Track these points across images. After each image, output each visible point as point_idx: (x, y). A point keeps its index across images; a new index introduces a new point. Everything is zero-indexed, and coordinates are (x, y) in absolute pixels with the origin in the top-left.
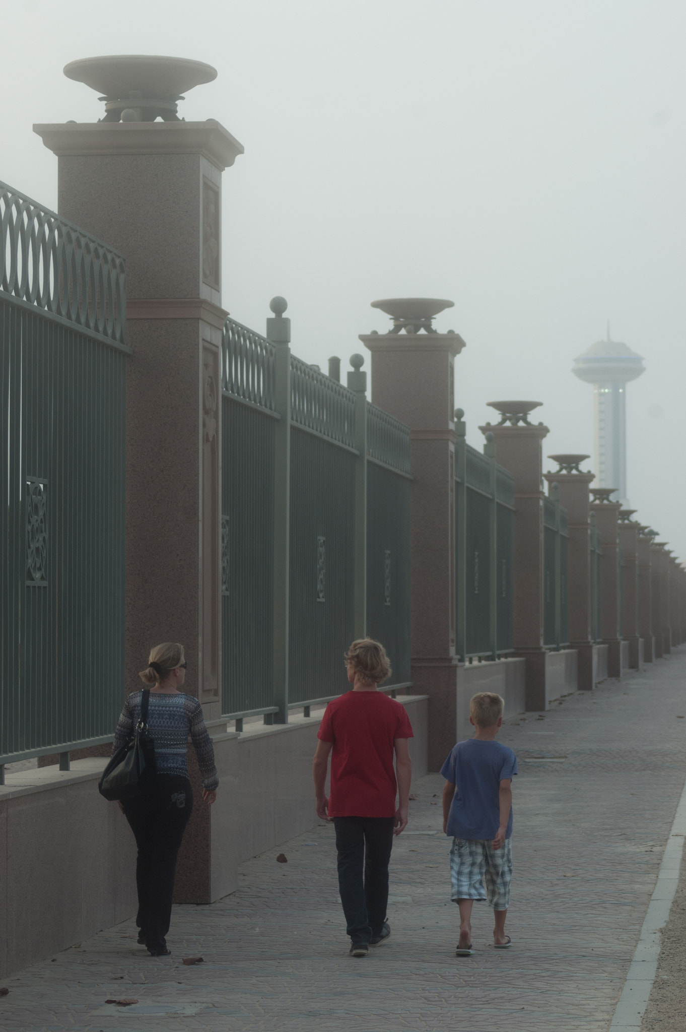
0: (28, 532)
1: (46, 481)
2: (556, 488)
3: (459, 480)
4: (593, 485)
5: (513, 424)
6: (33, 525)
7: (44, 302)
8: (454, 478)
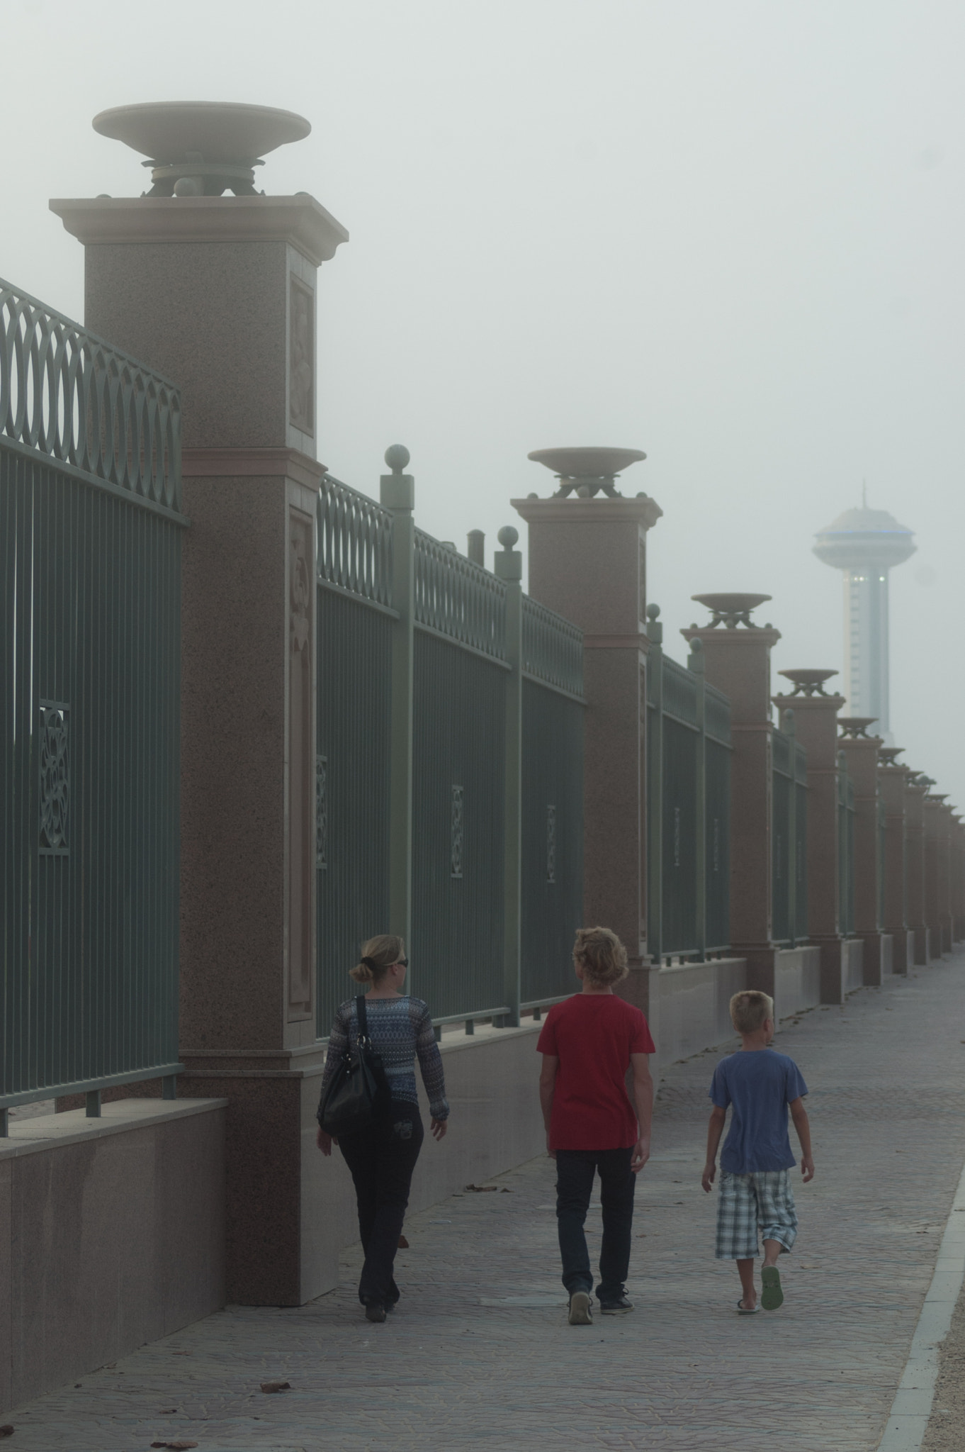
0: (42, 779)
1: (68, 706)
2: (789, 717)
3: (653, 706)
4: (842, 713)
5: (729, 626)
6: (49, 770)
7: (64, 452)
8: (646, 703)
